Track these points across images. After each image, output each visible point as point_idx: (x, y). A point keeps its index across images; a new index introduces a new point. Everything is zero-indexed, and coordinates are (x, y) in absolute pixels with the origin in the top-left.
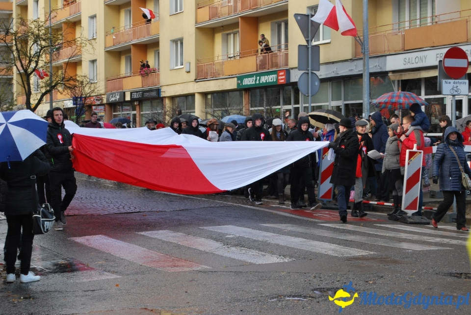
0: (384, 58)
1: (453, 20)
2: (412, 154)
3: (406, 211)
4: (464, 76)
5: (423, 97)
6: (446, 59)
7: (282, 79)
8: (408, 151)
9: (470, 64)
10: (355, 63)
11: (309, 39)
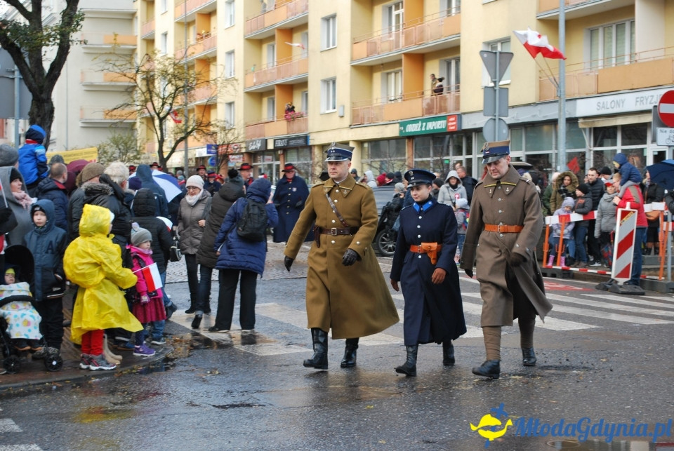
0: (573, 102)
1: (656, 59)
2: (624, 214)
3: (617, 279)
5: (619, 148)
6: (661, 104)
7: (452, 126)
8: (620, 210)
10: (539, 107)
11: (497, 80)
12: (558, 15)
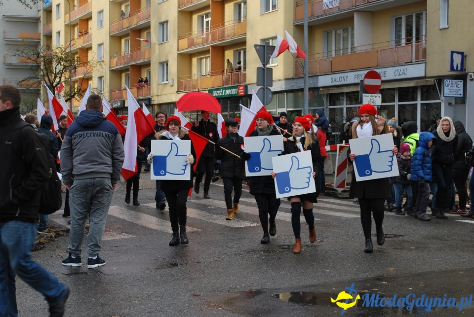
0: (316, 77)
1: (367, 51)
2: (341, 148)
3: (337, 189)
4: (378, 92)
5: (345, 106)
6: (366, 79)
7: (241, 92)
8: (338, 145)
9: (383, 82)
10: (296, 81)
11: (265, 63)
12: (303, 23)
